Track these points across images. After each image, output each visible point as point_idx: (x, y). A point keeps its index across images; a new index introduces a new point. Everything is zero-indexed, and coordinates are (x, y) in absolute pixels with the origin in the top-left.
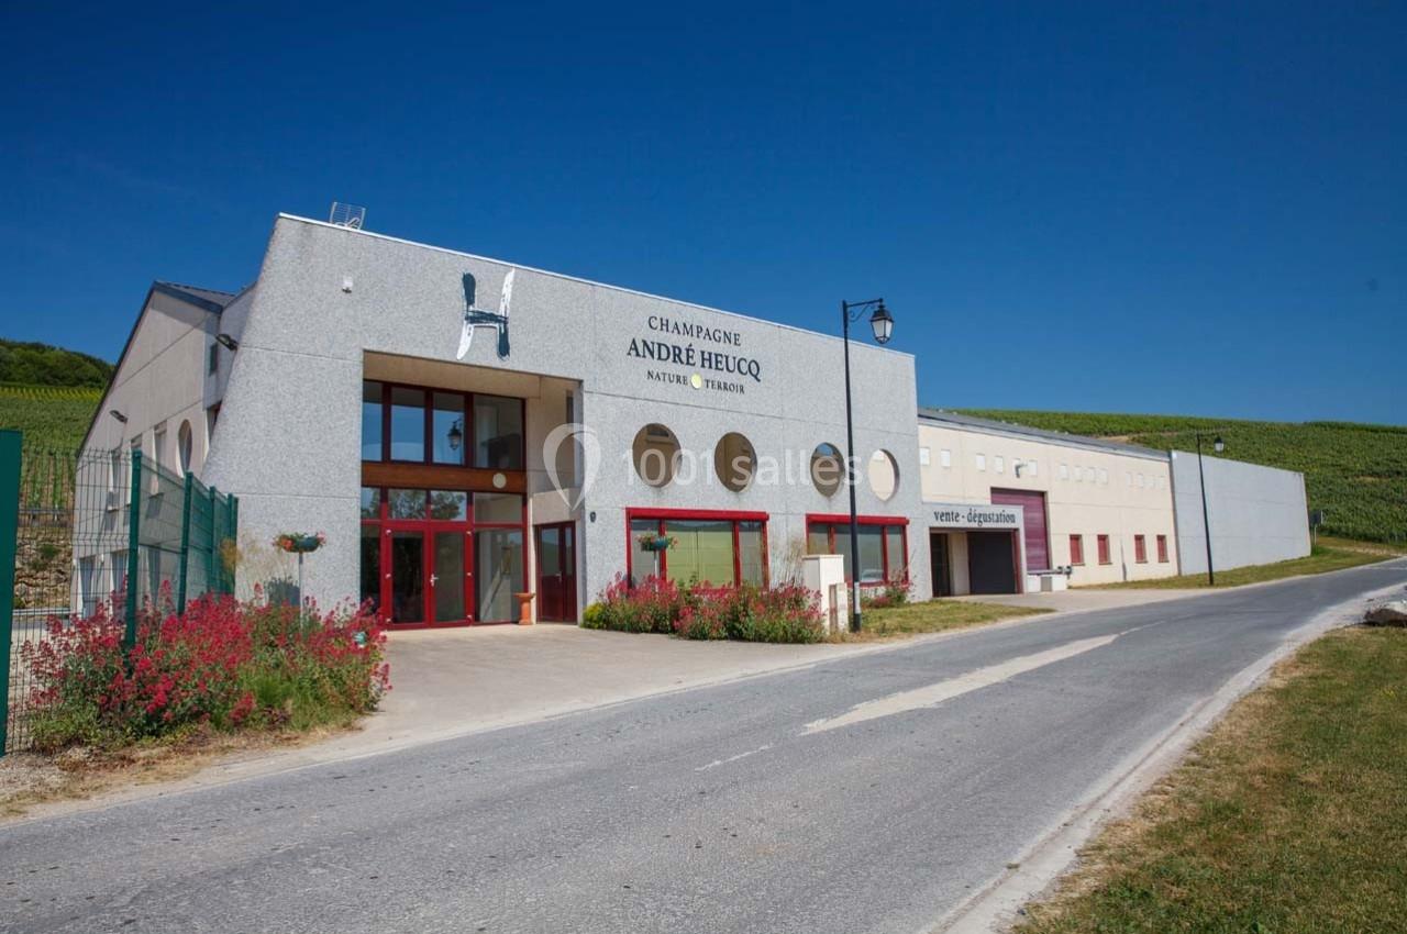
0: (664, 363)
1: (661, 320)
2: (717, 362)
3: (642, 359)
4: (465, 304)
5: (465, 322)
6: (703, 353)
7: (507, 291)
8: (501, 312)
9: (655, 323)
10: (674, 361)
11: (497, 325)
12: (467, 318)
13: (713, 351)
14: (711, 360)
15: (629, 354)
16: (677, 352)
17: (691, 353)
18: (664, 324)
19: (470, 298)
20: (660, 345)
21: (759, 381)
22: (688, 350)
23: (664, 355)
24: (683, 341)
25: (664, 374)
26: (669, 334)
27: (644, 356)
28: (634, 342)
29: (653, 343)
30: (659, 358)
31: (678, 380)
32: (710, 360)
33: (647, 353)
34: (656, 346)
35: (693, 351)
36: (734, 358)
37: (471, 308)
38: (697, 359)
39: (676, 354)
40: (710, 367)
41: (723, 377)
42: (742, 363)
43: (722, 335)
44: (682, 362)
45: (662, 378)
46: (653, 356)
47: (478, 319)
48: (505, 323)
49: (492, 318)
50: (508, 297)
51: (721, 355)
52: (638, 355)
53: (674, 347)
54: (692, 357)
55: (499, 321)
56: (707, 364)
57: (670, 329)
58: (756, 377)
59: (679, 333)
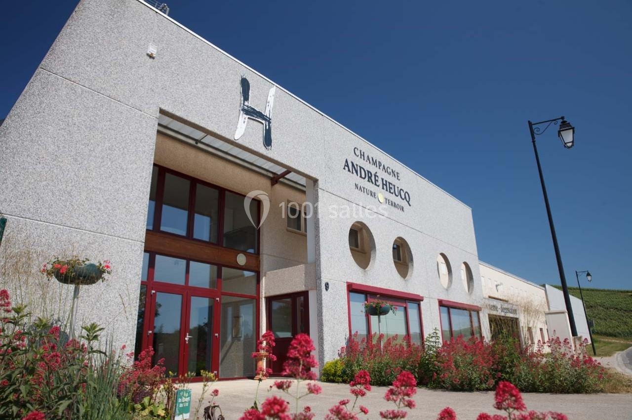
0: (362, 180)
1: (361, 151)
2: (390, 188)
3: (351, 174)
4: (242, 99)
5: (242, 112)
6: (383, 179)
7: (271, 99)
8: (267, 114)
9: (358, 153)
10: (369, 181)
11: (263, 122)
12: (243, 110)
13: (388, 180)
14: (388, 186)
15: (344, 169)
16: (370, 175)
17: (377, 178)
18: (362, 155)
19: (246, 95)
20: (361, 168)
21: (410, 205)
22: (375, 176)
23: (363, 176)
24: (373, 169)
25: (364, 188)
26: (365, 162)
27: (353, 173)
28: (347, 161)
29: (357, 165)
30: (361, 177)
31: (371, 194)
32: (386, 185)
33: (354, 171)
34: (359, 168)
35: (378, 176)
36: (398, 188)
37: (246, 103)
38: (380, 183)
39: (369, 177)
40: (387, 190)
41: (392, 198)
42: (402, 191)
43: (391, 171)
44: (372, 183)
45: (363, 190)
46: (357, 175)
47: (252, 113)
48: (269, 123)
49: (260, 115)
50: (271, 104)
51: (392, 184)
52: (349, 170)
53: (368, 172)
54: (377, 181)
55: (265, 120)
56: (385, 187)
57: (366, 158)
58: (408, 202)
59: (370, 163)
